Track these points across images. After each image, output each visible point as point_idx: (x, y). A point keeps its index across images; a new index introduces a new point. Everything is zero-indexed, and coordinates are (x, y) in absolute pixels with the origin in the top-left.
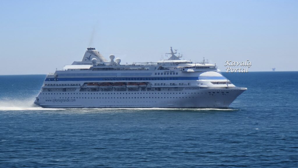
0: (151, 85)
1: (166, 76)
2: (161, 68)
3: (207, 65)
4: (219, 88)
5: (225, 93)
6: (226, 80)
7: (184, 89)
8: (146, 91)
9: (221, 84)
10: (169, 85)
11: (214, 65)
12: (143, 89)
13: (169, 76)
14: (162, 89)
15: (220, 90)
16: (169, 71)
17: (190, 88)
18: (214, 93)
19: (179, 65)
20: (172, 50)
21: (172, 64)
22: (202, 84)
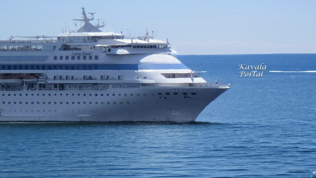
0: (47, 78)
1: (76, 61)
2: (64, 47)
3: (152, 41)
4: (176, 86)
5: (189, 95)
6: (188, 71)
7: (111, 86)
8: (37, 91)
9: (180, 77)
10: (81, 79)
11: (165, 42)
12: (31, 86)
13: (82, 61)
14: (67, 87)
15: (179, 89)
16: (81, 52)
17: (121, 85)
18: (168, 94)
19: (100, 41)
20: (84, 13)
21: (86, 39)
22: (145, 78)
